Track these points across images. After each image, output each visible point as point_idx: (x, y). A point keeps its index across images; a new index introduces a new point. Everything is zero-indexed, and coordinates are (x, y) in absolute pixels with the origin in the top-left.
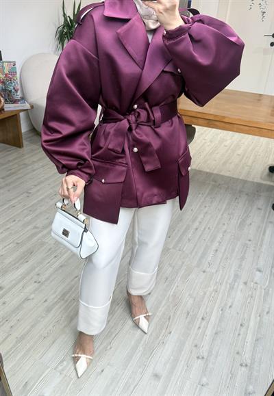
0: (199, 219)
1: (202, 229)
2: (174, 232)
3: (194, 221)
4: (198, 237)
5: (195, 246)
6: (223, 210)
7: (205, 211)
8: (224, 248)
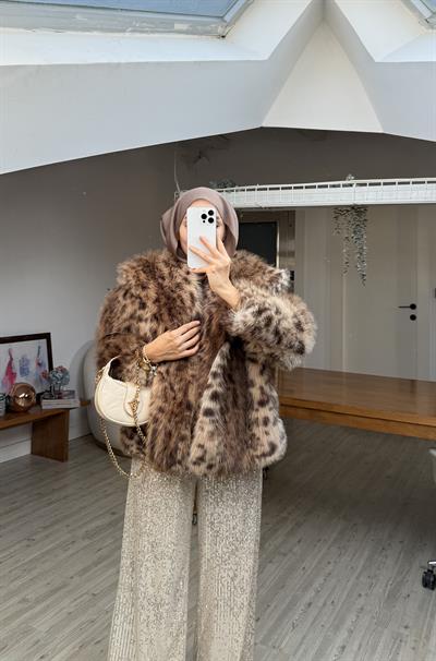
0: (316, 585)
1: (320, 604)
2: (268, 611)
3: (305, 589)
4: (311, 619)
5: (304, 638)
6: (358, 571)
7: (327, 571)
8: (357, 643)
